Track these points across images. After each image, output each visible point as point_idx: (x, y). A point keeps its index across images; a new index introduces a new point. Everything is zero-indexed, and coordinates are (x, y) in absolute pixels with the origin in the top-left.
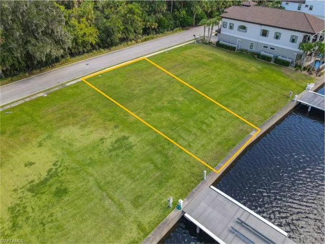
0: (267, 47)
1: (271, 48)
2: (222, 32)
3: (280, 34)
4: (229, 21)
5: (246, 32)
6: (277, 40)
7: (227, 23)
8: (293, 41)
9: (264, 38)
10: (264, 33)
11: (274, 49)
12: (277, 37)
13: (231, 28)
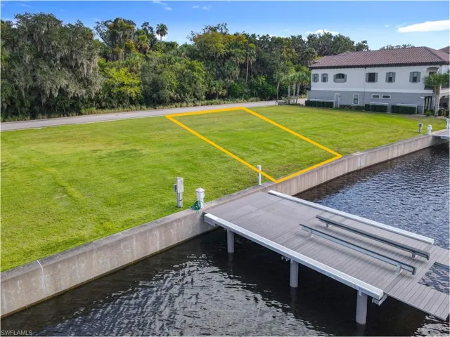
0: (378, 96)
1: (384, 97)
2: (312, 89)
3: (394, 74)
4: (320, 72)
5: (345, 81)
6: (390, 84)
7: (318, 75)
8: (414, 79)
9: (371, 84)
10: (372, 78)
11: (388, 97)
12: (390, 79)
13: (325, 80)
